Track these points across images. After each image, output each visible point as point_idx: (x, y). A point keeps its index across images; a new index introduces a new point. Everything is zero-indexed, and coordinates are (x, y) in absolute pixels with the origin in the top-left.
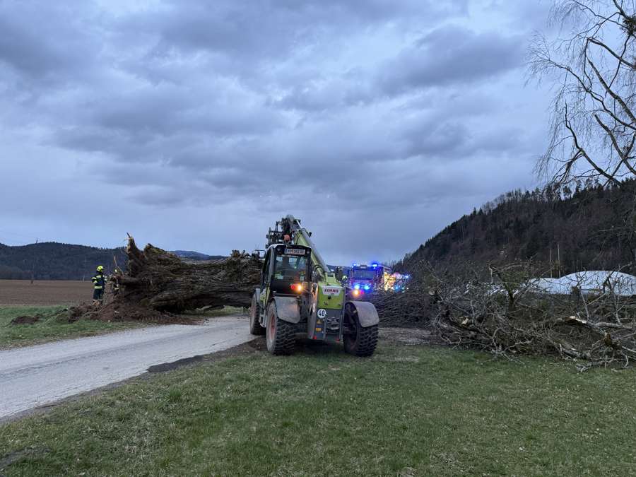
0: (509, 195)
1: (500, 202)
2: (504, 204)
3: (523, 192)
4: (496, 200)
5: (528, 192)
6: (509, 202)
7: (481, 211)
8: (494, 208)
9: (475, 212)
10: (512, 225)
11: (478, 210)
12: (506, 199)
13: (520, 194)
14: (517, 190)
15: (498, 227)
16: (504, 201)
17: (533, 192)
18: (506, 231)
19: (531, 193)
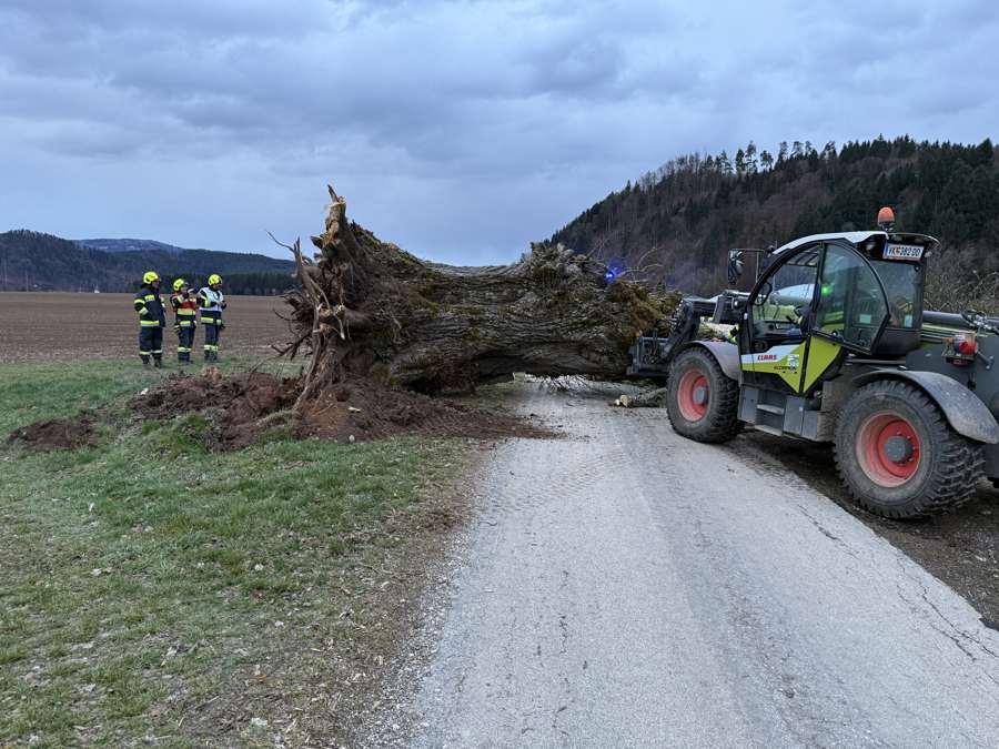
0: (682, 161)
1: (666, 172)
2: (671, 177)
3: (702, 159)
4: (661, 169)
5: (710, 158)
6: (680, 172)
7: (637, 186)
8: (657, 182)
9: (628, 188)
10: (683, 210)
11: (633, 185)
12: (676, 168)
13: (697, 161)
14: (693, 154)
15: (663, 212)
16: (673, 171)
17: (717, 159)
18: (673, 219)
19: (714, 159)
